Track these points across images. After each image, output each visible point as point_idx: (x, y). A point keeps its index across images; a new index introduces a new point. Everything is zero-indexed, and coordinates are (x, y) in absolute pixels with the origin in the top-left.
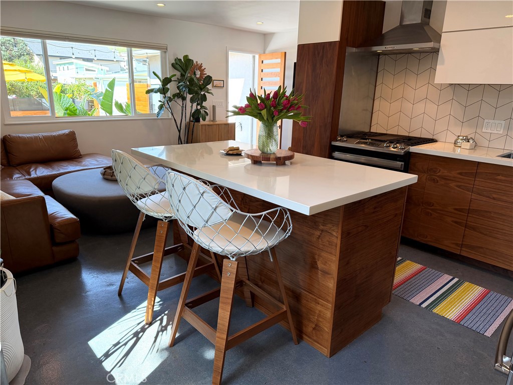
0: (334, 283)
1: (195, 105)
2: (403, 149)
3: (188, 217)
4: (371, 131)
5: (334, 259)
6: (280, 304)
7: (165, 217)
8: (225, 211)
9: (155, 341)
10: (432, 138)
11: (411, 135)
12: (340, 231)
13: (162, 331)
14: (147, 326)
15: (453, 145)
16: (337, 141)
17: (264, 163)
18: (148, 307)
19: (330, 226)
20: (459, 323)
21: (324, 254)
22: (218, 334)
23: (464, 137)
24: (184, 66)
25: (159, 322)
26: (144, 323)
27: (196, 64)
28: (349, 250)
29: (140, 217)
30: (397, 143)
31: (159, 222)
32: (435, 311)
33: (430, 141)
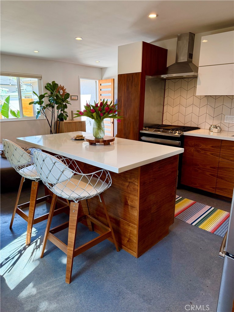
0: (138, 213)
1: (60, 110)
2: (180, 134)
3: (47, 178)
4: (163, 124)
5: (137, 198)
6: (107, 228)
7: (37, 179)
8: (69, 173)
9: (32, 255)
10: (197, 127)
11: (185, 125)
12: (139, 182)
13: (37, 249)
14: (27, 246)
15: (208, 131)
16: (143, 130)
17: (97, 144)
18: (27, 235)
19: (133, 179)
20: (213, 233)
21: (131, 196)
22: (68, 248)
23: (214, 125)
24: (53, 87)
25: (35, 243)
26: (25, 244)
27: (60, 86)
28: (145, 193)
29: (22, 179)
30: (177, 130)
31: (33, 182)
32: (200, 227)
33: (195, 128)
